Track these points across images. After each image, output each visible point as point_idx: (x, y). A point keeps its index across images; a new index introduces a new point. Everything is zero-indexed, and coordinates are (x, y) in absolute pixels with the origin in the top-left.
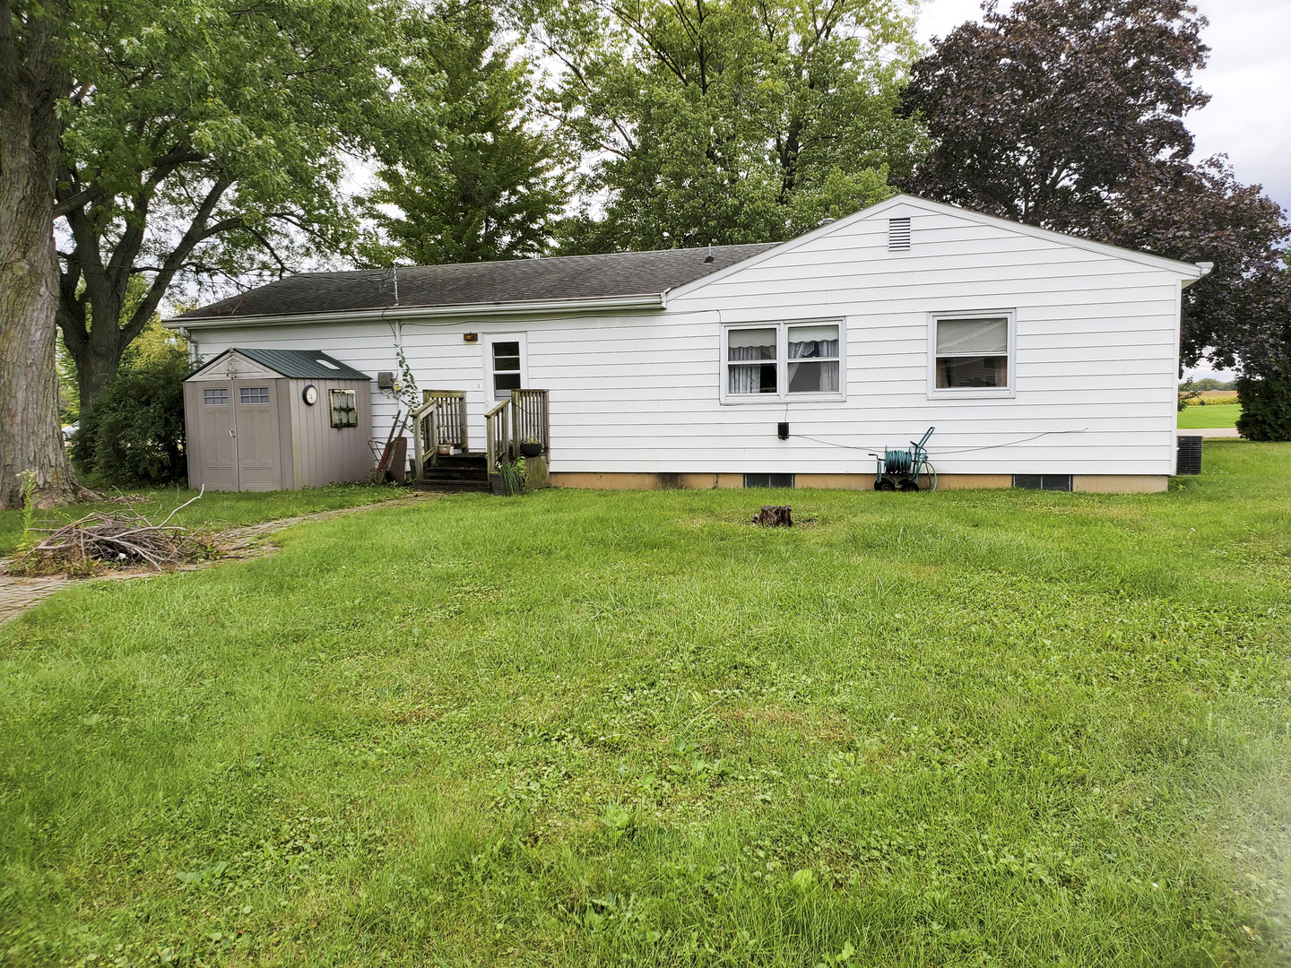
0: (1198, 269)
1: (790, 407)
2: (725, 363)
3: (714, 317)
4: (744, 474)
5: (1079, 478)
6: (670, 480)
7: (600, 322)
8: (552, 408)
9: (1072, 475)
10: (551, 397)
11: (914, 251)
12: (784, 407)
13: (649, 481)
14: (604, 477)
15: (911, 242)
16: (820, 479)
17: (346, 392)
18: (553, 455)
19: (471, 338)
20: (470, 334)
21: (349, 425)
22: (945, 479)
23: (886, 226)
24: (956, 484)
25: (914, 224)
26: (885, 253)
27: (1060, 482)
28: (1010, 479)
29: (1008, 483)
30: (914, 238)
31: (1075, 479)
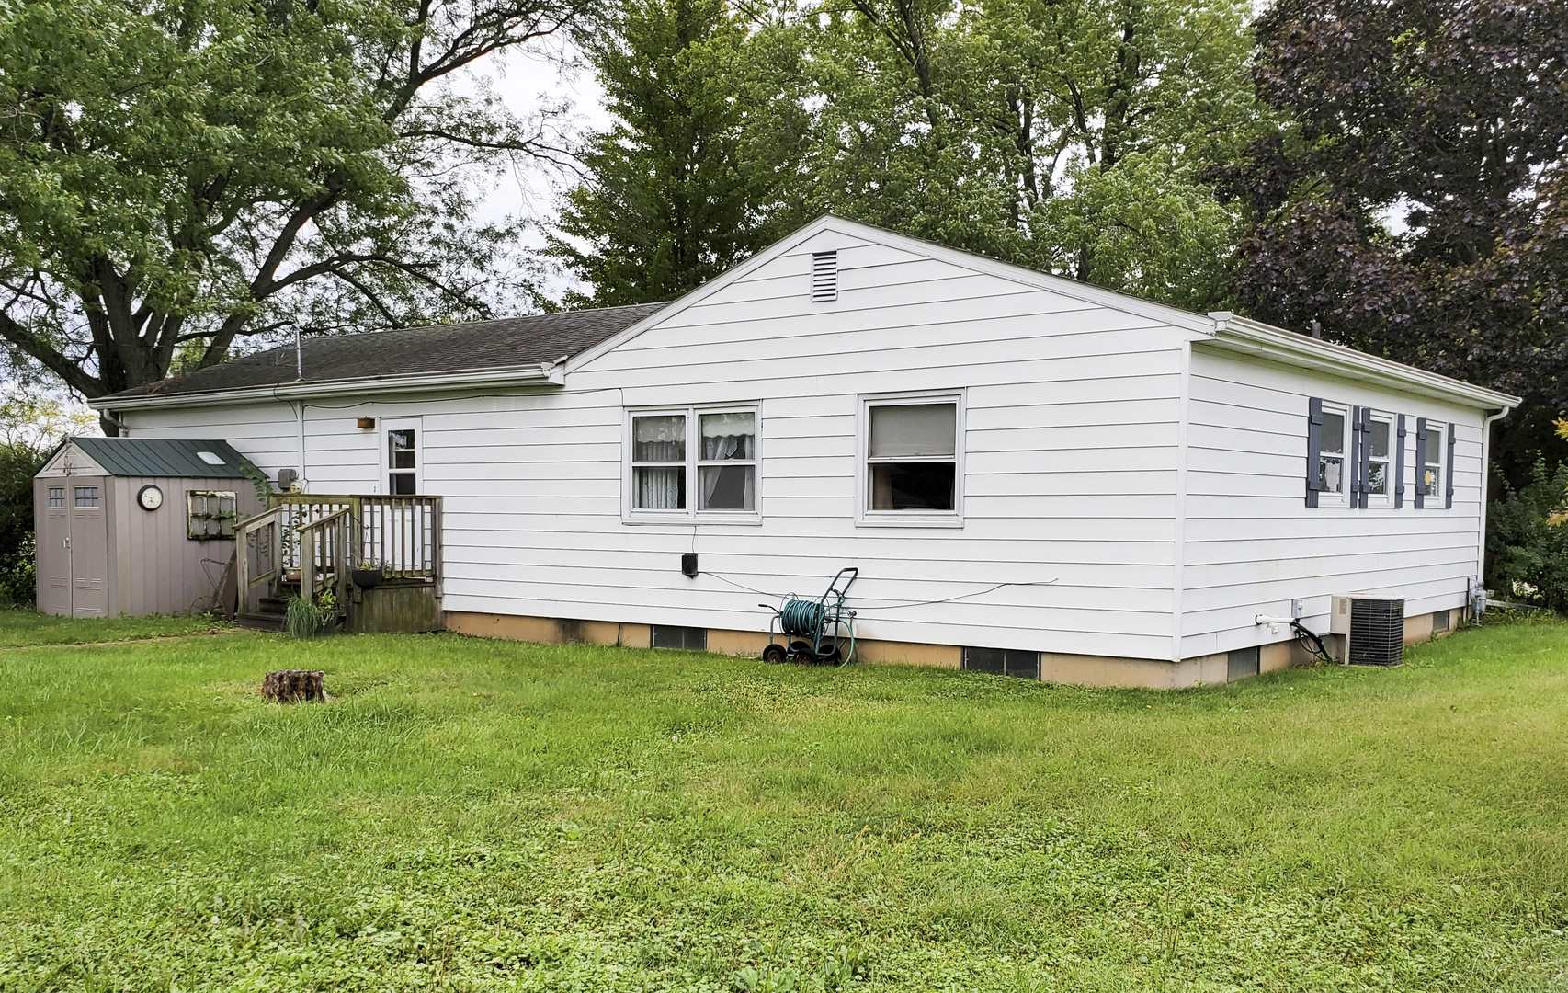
0: (1212, 323)
1: (700, 530)
2: (629, 463)
3: (614, 398)
4: (652, 626)
5: (1049, 657)
6: (571, 629)
7: (495, 404)
8: (447, 522)
9: (1041, 653)
10: (447, 506)
11: (843, 301)
12: (691, 530)
13: (549, 629)
14: (502, 620)
15: (839, 287)
16: (733, 638)
17: (218, 494)
18: (447, 587)
19: (368, 424)
20: (366, 419)
21: (220, 537)
22: (879, 649)
23: (807, 264)
24: (892, 656)
25: (842, 261)
26: (805, 305)
27: (1024, 663)
28: (958, 654)
29: (955, 661)
30: (842, 282)
31: (1044, 658)
